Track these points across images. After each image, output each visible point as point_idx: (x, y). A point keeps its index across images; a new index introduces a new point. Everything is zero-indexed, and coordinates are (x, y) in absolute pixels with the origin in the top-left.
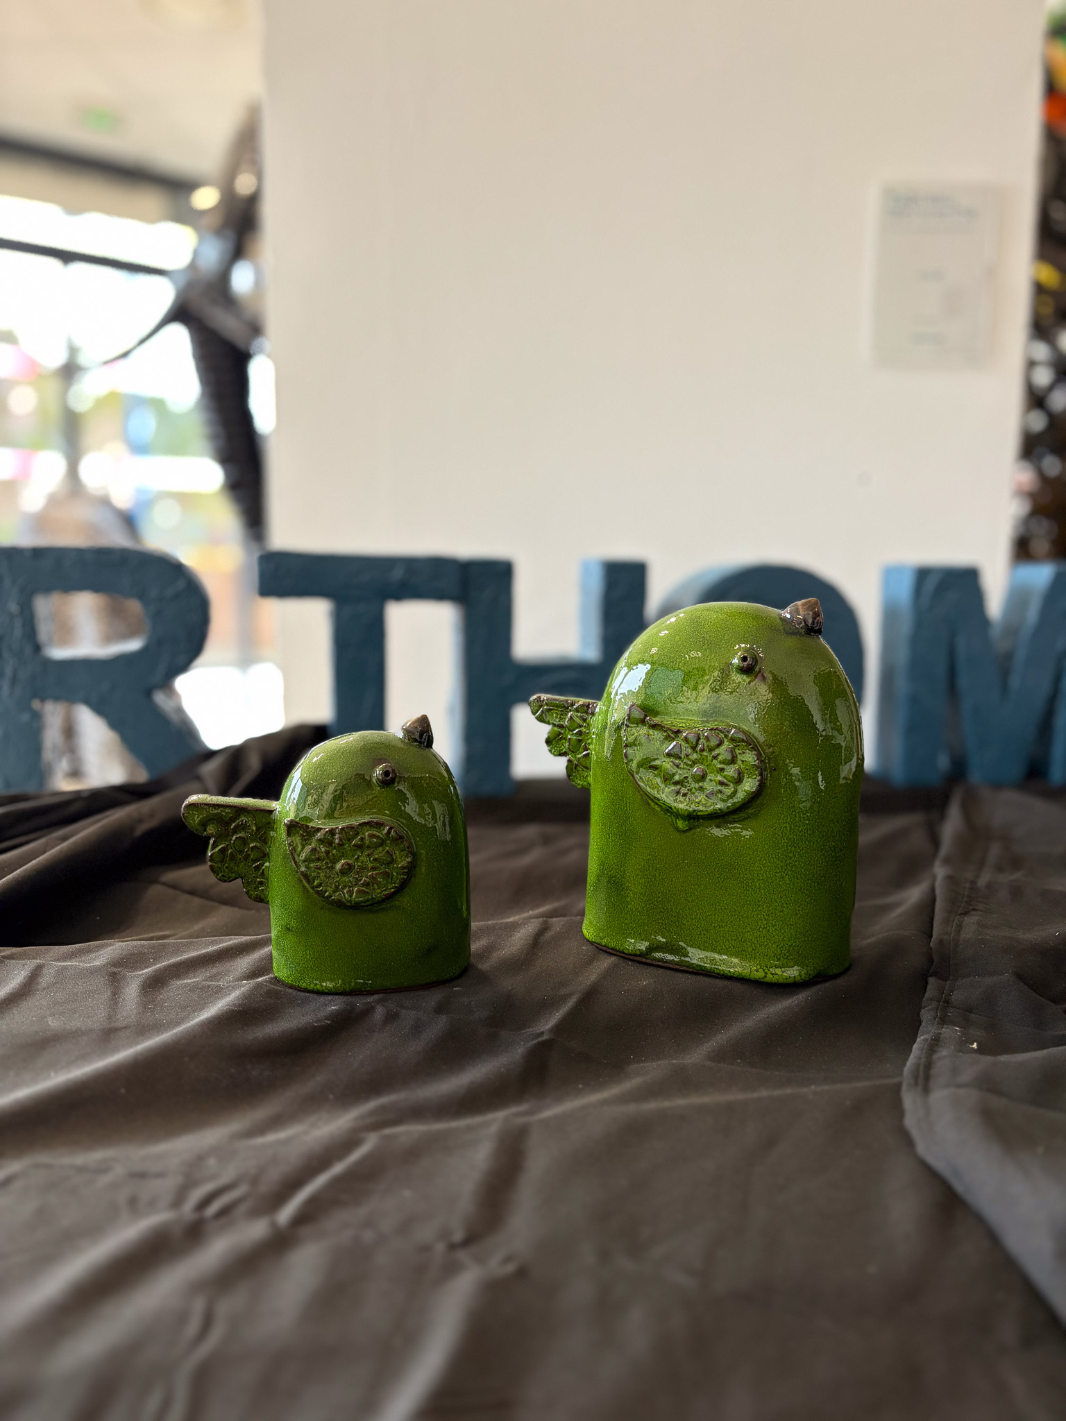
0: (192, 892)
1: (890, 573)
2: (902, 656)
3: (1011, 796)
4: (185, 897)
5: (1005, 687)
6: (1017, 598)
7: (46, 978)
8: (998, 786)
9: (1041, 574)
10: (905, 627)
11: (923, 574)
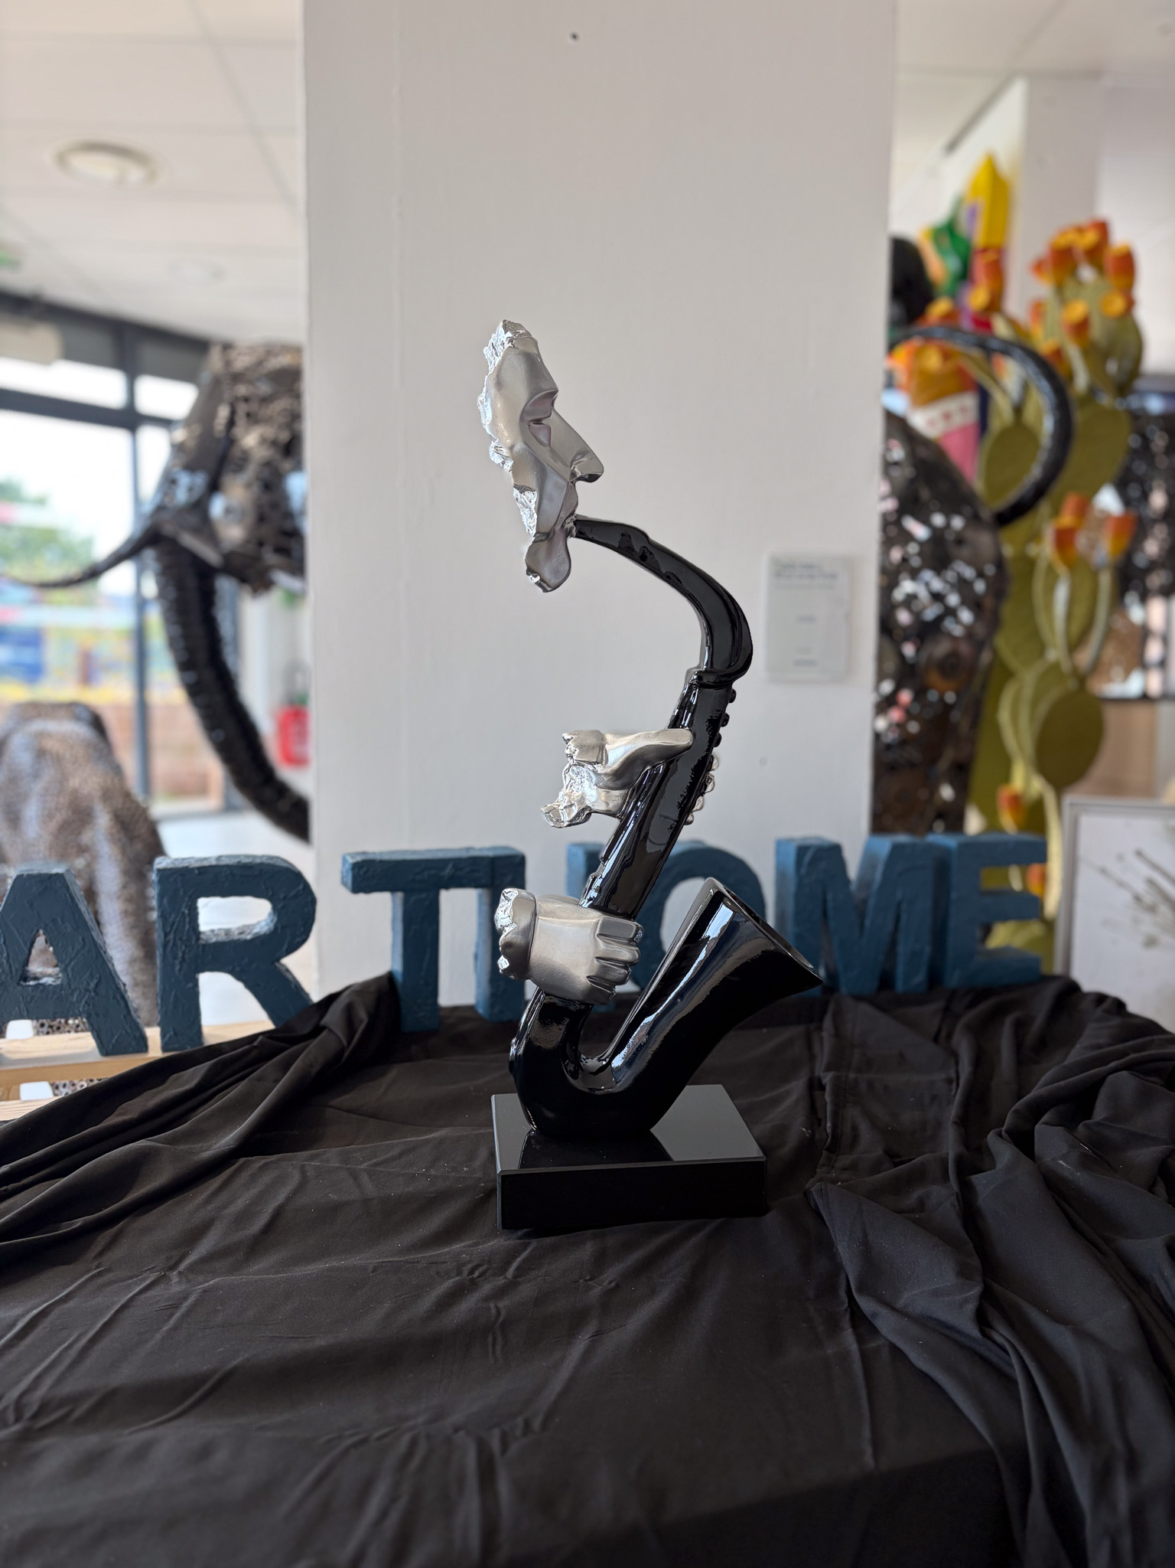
0: (349, 1111)
1: (780, 845)
2: (790, 907)
3: (865, 1008)
4: (345, 1114)
5: (862, 925)
6: (868, 860)
7: (310, 1173)
8: (858, 998)
9: (884, 845)
10: (792, 888)
11: (802, 850)
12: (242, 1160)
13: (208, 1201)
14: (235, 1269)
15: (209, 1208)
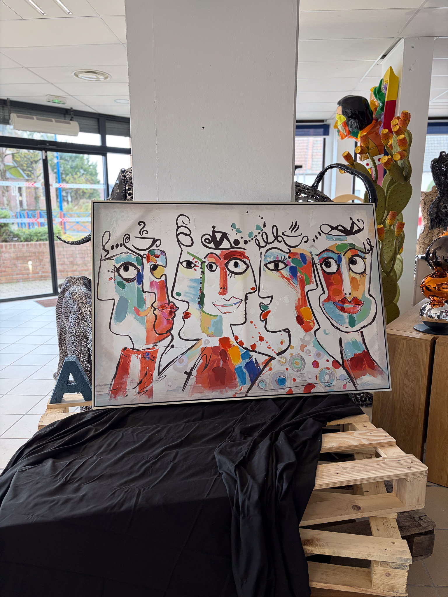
7: (125, 434)
12: (111, 431)
13: (103, 440)
14: (107, 455)
15: (103, 441)
